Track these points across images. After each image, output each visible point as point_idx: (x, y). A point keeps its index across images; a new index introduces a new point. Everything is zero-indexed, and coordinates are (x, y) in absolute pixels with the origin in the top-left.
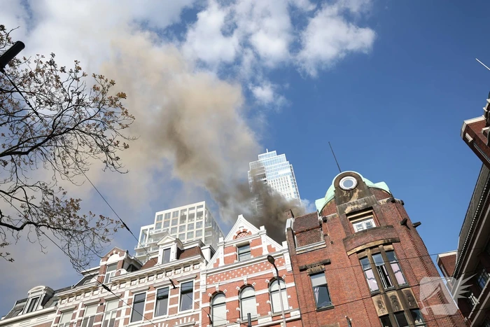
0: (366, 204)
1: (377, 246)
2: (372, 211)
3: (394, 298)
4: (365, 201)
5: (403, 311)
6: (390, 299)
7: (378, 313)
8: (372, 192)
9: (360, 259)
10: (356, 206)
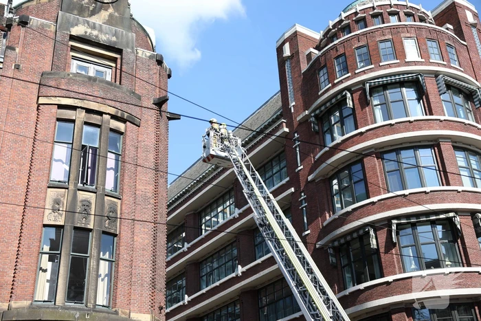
0: (114, 39)
1: (100, 113)
2: (118, 56)
3: (86, 204)
4: (115, 34)
5: (91, 230)
6: (79, 204)
7: (45, 218)
8: (134, 28)
9: (58, 120)
10: (95, 33)
